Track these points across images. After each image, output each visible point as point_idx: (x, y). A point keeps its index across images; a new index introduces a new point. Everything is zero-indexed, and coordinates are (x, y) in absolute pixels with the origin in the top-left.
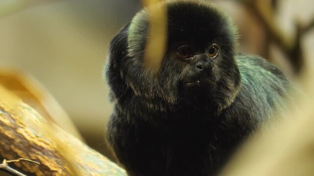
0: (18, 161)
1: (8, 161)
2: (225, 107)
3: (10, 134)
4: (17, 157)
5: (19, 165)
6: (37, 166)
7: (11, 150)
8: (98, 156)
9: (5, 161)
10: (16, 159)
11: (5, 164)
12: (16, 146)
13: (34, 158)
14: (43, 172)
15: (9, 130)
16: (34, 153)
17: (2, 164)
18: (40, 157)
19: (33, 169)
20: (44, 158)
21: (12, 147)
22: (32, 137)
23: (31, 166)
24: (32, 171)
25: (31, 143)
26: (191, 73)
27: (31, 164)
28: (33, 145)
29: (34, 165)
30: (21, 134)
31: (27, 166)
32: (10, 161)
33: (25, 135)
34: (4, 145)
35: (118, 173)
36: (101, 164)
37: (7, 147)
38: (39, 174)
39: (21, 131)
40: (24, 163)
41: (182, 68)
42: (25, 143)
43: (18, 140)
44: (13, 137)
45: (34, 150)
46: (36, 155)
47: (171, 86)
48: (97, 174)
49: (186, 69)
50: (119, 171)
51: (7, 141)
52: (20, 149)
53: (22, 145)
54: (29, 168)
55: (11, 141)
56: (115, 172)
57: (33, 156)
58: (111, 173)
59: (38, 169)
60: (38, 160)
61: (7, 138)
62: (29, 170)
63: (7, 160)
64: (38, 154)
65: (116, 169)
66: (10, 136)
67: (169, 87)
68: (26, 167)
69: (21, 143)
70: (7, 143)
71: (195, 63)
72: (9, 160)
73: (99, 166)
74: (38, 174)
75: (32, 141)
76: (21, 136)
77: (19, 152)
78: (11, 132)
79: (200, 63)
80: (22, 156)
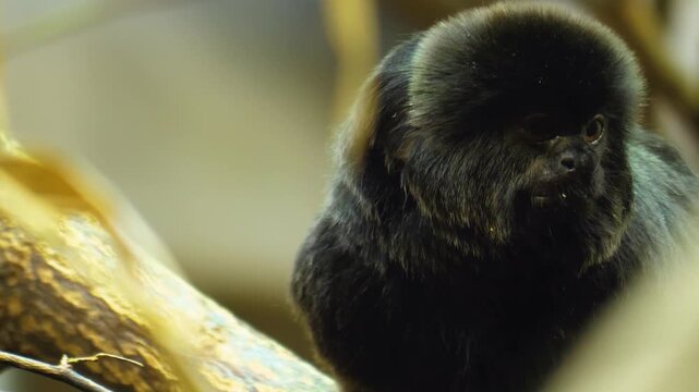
0: (93, 358)
1: (72, 360)
2: (600, 260)
3: (77, 299)
4: (93, 349)
5: (96, 368)
6: (136, 370)
7: (79, 335)
8: (272, 348)
9: (65, 360)
10: (91, 354)
11: (64, 365)
12: (91, 327)
13: (129, 352)
14: (150, 384)
15: (73, 290)
16: (130, 341)
17: (59, 367)
18: (142, 351)
19: (128, 378)
20: (152, 353)
21: (82, 327)
22: (124, 307)
23: (122, 371)
24: (125, 382)
25: (123, 319)
26: (547, 174)
27: (124, 366)
28: (127, 322)
29: (130, 369)
30: (101, 300)
31: (114, 369)
32: (76, 360)
33: (110, 301)
34: (63, 325)
35: (318, 386)
36: (278, 365)
37: (70, 328)
38: (143, 388)
39: (99, 292)
40: (107, 364)
41: (528, 162)
42: (110, 318)
43: (94, 314)
44: (84, 307)
45: (129, 334)
46: (134, 347)
47: (501, 200)
48: (270, 388)
49: (536, 165)
50: (318, 381)
51: (69, 315)
52: (99, 332)
53: (102, 325)
54: (119, 375)
55: (78, 314)
56: (310, 383)
57: (128, 348)
58: (302, 386)
59: (138, 378)
60: (139, 357)
61: (70, 307)
62: (118, 379)
63: (70, 356)
64: (138, 344)
65: (313, 376)
66: (76, 303)
67: (495, 204)
68: (112, 374)
69: (101, 318)
70: (69, 320)
71: (558, 154)
72: (74, 357)
73: (273, 369)
74: (139, 389)
75: (125, 316)
76: (100, 303)
77: (97, 339)
78: (79, 294)
79: (568, 155)
80: (104, 348)
